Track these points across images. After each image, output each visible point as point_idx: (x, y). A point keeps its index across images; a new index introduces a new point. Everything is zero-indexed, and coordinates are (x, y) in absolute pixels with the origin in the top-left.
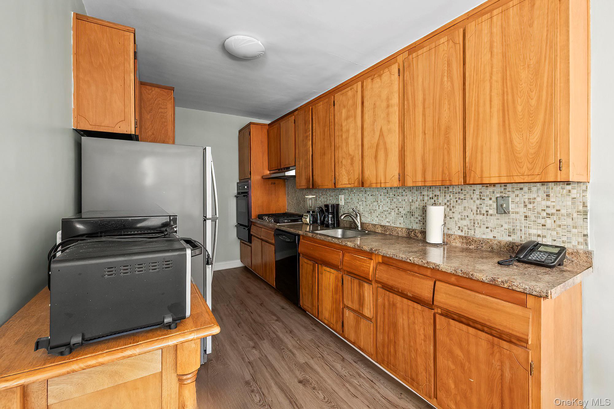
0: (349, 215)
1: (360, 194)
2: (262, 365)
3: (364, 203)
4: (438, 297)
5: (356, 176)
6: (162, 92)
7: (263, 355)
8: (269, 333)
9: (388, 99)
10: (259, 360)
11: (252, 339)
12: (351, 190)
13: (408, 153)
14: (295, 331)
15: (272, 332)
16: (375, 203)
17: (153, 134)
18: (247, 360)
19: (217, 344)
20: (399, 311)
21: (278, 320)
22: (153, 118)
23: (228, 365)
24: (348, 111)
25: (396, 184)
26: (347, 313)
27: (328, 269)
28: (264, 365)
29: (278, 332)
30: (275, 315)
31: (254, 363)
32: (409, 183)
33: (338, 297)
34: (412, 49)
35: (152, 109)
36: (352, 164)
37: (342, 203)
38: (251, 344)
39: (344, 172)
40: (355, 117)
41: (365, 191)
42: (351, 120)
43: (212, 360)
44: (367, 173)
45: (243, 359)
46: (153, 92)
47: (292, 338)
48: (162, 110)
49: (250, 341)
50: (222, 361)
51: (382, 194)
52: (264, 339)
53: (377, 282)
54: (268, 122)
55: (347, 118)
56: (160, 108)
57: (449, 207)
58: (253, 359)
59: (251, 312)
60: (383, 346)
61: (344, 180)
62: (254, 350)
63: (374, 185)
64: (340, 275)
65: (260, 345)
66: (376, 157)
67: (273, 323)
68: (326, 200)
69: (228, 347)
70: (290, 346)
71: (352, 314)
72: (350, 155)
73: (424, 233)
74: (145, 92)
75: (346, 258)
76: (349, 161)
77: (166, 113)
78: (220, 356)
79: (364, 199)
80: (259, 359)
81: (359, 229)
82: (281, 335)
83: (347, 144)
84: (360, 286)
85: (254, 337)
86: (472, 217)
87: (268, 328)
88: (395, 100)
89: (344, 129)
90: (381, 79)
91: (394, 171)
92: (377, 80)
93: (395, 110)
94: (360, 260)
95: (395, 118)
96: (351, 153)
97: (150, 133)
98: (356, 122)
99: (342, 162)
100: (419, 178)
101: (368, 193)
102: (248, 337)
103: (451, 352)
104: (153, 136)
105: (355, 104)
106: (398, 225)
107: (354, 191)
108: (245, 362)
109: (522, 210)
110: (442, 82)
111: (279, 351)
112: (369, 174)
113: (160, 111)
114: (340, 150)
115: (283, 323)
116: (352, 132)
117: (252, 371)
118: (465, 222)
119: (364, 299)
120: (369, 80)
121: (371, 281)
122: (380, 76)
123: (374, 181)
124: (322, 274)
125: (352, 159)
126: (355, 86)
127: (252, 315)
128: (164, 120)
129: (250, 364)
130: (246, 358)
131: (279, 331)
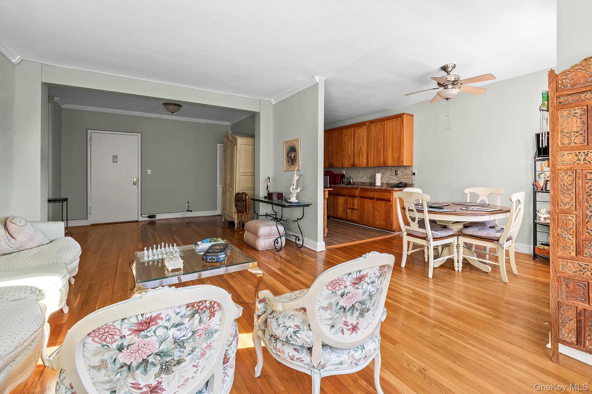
0: (348, 178)
1: (353, 170)
4: (375, 196)
5: (351, 163)
9: (363, 137)
12: (348, 168)
13: (369, 156)
16: (359, 174)
20: (365, 204)
24: (348, 137)
25: (365, 166)
26: (348, 210)
27: (341, 197)
32: (370, 166)
33: (345, 206)
34: (371, 122)
36: (350, 158)
37: (345, 173)
39: (346, 161)
40: (351, 140)
41: (355, 169)
42: (349, 141)
44: (355, 162)
51: (361, 170)
53: (359, 196)
55: (348, 140)
57: (383, 173)
60: (360, 216)
61: (346, 164)
63: (358, 166)
64: (346, 198)
66: (359, 156)
68: (338, 172)
71: (350, 210)
72: (349, 155)
73: (375, 183)
75: (348, 192)
76: (349, 157)
79: (354, 172)
81: (352, 184)
83: (348, 150)
84: (353, 200)
86: (389, 177)
88: (365, 138)
89: (347, 144)
90: (361, 129)
91: (365, 161)
92: (359, 129)
93: (365, 141)
94: (353, 191)
95: (365, 144)
96: (349, 154)
98: (351, 142)
99: (345, 157)
100: (372, 164)
103: (377, 209)
105: (351, 135)
106: (367, 182)
107: (350, 169)
109: (400, 174)
110: (379, 136)
112: (356, 162)
114: (345, 152)
116: (350, 146)
118: (387, 179)
119: (354, 204)
120: (357, 128)
121: (357, 197)
122: (361, 128)
123: (358, 165)
124: (338, 199)
125: (350, 156)
126: (351, 129)
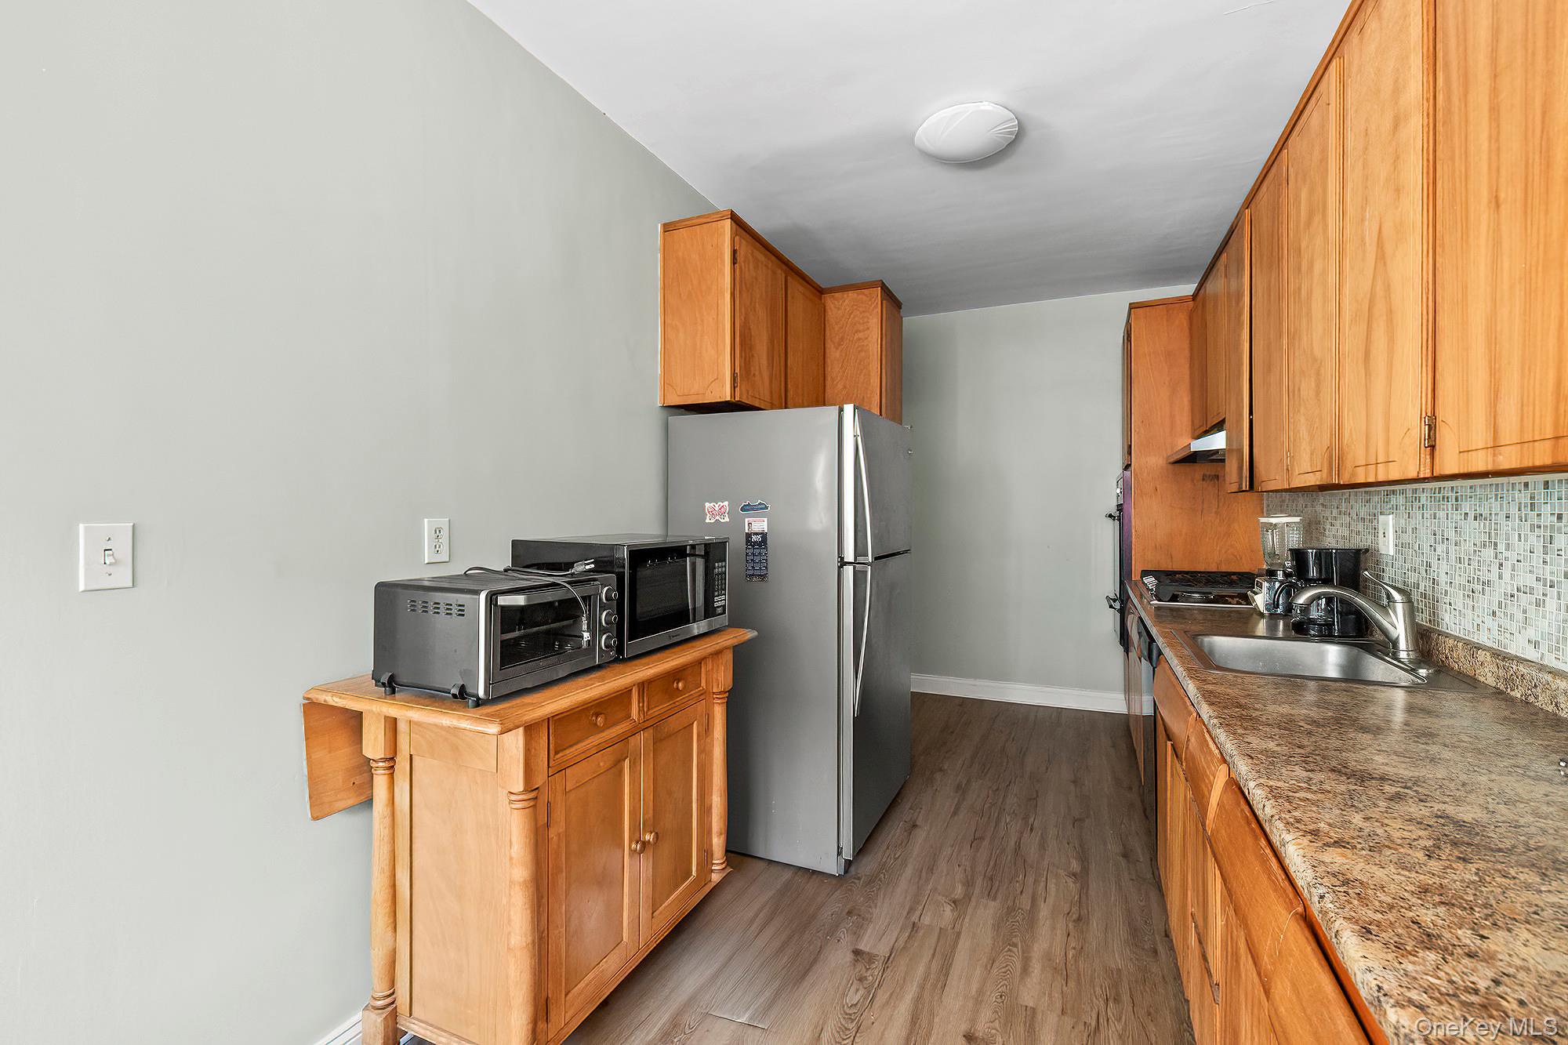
1: (1441, 513)
2: (934, 945)
3: (1452, 548)
5: (1326, 443)
6: (860, 296)
7: (957, 929)
8: (1022, 892)
10: (937, 934)
11: (969, 884)
13: (1446, 318)
14: (1094, 924)
15: (1030, 892)
16: (1489, 554)
17: (845, 387)
18: (914, 918)
19: (897, 856)
21: (1081, 877)
22: (846, 355)
23: (876, 904)
24: (1312, 189)
27: (1178, 766)
28: (935, 949)
29: (1045, 902)
30: (1084, 859)
31: (921, 933)
35: (842, 339)
36: (1317, 393)
37: (1387, 546)
38: (959, 891)
39: (1303, 426)
40: (1325, 208)
41: (1457, 500)
43: (859, 879)
44: (1347, 425)
45: (911, 910)
46: (847, 301)
47: (1066, 935)
48: (861, 335)
49: (964, 885)
50: (873, 891)
52: (994, 899)
54: (1188, 289)
56: (857, 331)
58: (926, 923)
59: (1032, 825)
61: (1303, 459)
62: (948, 909)
65: (973, 903)
66: (1367, 355)
67: (1057, 876)
68: (1346, 533)
69: (909, 871)
70: (1038, 949)
72: (1315, 360)
74: (832, 306)
75: (1192, 740)
77: (866, 338)
78: (880, 880)
79: (1451, 535)
80: (938, 930)
81: (1403, 655)
82: (1044, 911)
85: (979, 881)
87: (1030, 880)
88: (1414, 85)
89: (1304, 262)
90: (1380, 18)
92: (1372, 27)
93: (1413, 133)
97: (840, 386)
98: (1325, 228)
99: (1300, 391)
101: (1466, 507)
102: (967, 877)
104: (844, 392)
107: (1423, 500)
108: (907, 917)
111: (1001, 944)
112: (1351, 429)
113: (856, 337)
114: (1296, 345)
115: (1082, 888)
116: (1317, 268)
117: (901, 942)
123: (1362, 458)
124: (1173, 778)
125: (1318, 374)
127: (1026, 835)
128: (863, 354)
129: (913, 927)
130: (918, 913)
131: (1051, 900)
